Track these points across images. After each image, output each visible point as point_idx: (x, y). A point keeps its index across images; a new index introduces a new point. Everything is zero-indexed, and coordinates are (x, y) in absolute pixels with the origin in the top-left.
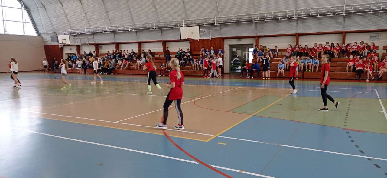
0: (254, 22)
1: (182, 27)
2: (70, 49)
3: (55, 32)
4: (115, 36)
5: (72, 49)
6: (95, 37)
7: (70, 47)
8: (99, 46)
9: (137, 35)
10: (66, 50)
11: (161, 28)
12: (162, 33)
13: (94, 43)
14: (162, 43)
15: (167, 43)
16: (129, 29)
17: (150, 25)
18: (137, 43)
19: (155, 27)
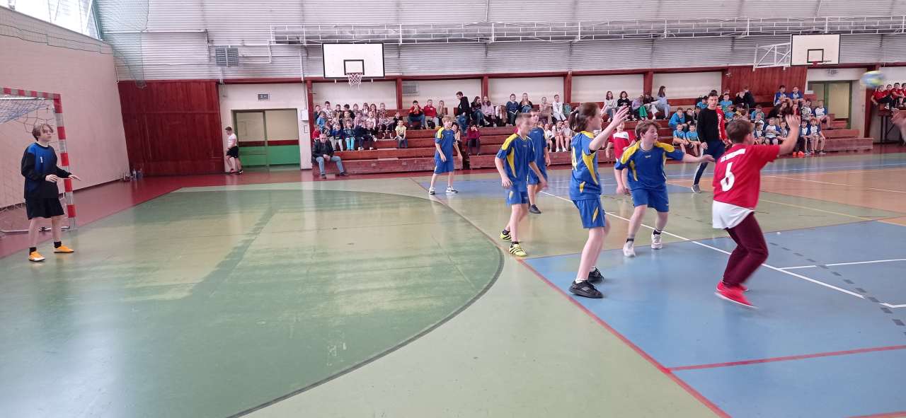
1: (797, 34)
3: (206, 32)
4: (491, 54)
5: (271, 97)
6: (407, 56)
7: (263, 89)
8: (403, 85)
9: (571, 52)
10: (237, 100)
11: (682, 37)
12: (653, 49)
13: (398, 74)
14: (642, 76)
15: (655, 75)
16: (579, 35)
17: (652, 27)
18: (564, 75)
19: (665, 33)
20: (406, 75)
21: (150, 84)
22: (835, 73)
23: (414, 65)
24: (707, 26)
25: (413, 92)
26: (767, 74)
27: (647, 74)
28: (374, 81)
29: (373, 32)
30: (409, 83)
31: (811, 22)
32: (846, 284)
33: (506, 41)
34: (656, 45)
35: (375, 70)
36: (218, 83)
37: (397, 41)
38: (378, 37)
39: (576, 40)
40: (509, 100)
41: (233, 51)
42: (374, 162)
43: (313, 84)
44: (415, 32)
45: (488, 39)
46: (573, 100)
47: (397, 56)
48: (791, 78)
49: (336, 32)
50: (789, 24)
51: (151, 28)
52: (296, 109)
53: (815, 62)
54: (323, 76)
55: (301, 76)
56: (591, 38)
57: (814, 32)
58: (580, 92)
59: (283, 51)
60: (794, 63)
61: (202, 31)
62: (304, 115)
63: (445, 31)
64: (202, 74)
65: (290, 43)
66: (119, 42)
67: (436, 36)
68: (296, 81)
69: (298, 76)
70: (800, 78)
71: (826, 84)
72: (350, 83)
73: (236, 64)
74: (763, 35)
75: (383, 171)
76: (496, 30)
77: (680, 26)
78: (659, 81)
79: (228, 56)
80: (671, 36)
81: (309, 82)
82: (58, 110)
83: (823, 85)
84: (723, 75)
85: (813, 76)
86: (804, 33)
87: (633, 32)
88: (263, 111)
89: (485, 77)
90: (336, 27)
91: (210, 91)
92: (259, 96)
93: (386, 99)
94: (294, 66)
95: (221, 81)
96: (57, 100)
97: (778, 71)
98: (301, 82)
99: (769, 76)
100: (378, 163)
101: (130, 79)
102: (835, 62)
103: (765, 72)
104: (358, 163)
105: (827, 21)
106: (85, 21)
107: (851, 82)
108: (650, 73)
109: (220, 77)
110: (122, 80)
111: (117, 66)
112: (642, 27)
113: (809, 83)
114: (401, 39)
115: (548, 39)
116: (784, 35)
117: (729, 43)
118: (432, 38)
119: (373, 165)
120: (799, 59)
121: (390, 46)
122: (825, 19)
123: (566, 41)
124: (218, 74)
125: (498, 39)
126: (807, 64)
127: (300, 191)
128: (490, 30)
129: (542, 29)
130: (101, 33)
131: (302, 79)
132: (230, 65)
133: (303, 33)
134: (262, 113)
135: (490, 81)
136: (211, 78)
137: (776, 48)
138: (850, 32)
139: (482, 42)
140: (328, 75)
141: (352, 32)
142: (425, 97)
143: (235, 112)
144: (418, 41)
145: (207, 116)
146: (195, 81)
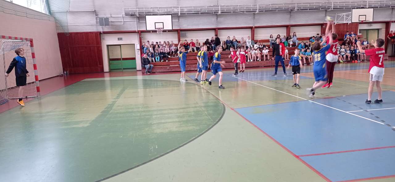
1: (354, 8)
2: (120, 39)
3: (95, 11)
4: (219, 19)
5: (123, 39)
6: (182, 20)
7: (120, 36)
8: (180, 33)
9: (254, 18)
10: (109, 40)
11: (303, 10)
12: (291, 16)
13: (179, 28)
14: (286, 28)
15: (291, 27)
16: (258, 10)
17: (290, 6)
18: (251, 28)
19: (296, 9)
20: (182, 28)
21: (71, 34)
22: (371, 25)
23: (185, 24)
24: (315, 6)
25: (185, 36)
26: (341, 27)
27: (287, 27)
28: (168, 31)
29: (167, 10)
30: (183, 32)
31: (360, 3)
32: (376, 118)
33: (226, 13)
34: (292, 14)
35: (168, 27)
36: (100, 33)
37: (178, 14)
38: (170, 12)
39: (256, 12)
40: (227, 39)
41: (107, 19)
42: (168, 67)
43: (142, 33)
44: (186, 10)
45: (218, 12)
46: (255, 38)
47: (178, 21)
48: (351, 28)
49: (151, 10)
50: (350, 4)
51: (71, 10)
52: (134, 44)
53: (362, 21)
54: (146, 29)
55: (136, 29)
56: (263, 11)
57: (362, 7)
58: (259, 35)
59: (128, 19)
60: (353, 21)
61: (93, 10)
62: (138, 47)
63: (199, 9)
64: (94, 29)
65: (131, 15)
66: (58, 16)
67: (195, 11)
68: (134, 32)
69: (135, 30)
70: (355, 28)
71: (367, 30)
72: (157, 32)
73: (108, 25)
74: (338, 9)
75: (172, 71)
76: (221, 8)
77: (302, 6)
78: (293, 30)
79: (105, 22)
80: (298, 10)
81: (140, 32)
82: (32, 45)
83: (366, 31)
84: (322, 27)
85: (361, 27)
86: (357, 8)
87: (282, 8)
88: (120, 45)
89: (216, 29)
90: (151, 8)
91: (97, 37)
92: (118, 38)
93: (173, 39)
94: (133, 25)
95: (102, 32)
96: (31, 41)
97: (346, 25)
98: (136, 32)
99: (342, 27)
100: (170, 67)
101: (63, 32)
102: (371, 21)
103: (340, 26)
104: (161, 67)
105: (368, 3)
106: (43, 7)
107: (378, 30)
108: (289, 26)
109: (101, 30)
110: (60, 32)
111: (57, 26)
112: (286, 6)
113: (360, 30)
114: (179, 13)
115: (244, 12)
116: (349, 9)
117: (324, 13)
118: (193, 12)
119: (168, 68)
120: (355, 20)
121: (175, 16)
122: (367, 2)
123: (252, 13)
124: (100, 29)
125: (222, 12)
126: (358, 22)
127: (137, 80)
128: (219, 9)
129: (242, 8)
130: (50, 12)
131: (137, 31)
132: (106, 25)
133: (137, 11)
134: (119, 46)
135: (219, 31)
136: (97, 31)
137: (345, 15)
138: (378, 7)
139: (215, 14)
140: (148, 29)
141: (158, 10)
142: (190, 38)
143: (108, 46)
144: (187, 14)
145: (96, 48)
146: (90, 33)
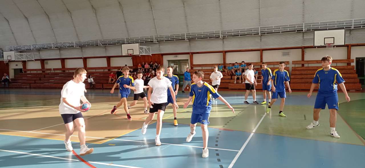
0: (187, 40)
1: (124, 44)
2: (17, 65)
3: (1, 49)
4: (61, 52)
6: (41, 53)
7: (17, 63)
8: (45, 62)
9: (82, 51)
13: (41, 58)
25: (47, 63)
67: (41, 47)
